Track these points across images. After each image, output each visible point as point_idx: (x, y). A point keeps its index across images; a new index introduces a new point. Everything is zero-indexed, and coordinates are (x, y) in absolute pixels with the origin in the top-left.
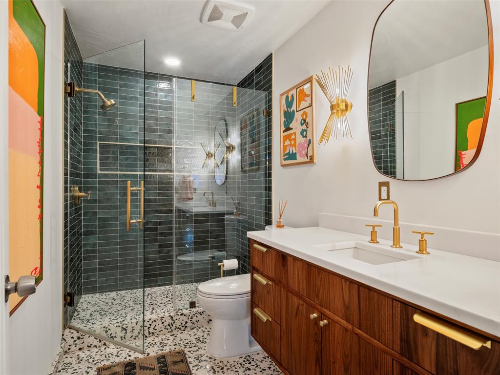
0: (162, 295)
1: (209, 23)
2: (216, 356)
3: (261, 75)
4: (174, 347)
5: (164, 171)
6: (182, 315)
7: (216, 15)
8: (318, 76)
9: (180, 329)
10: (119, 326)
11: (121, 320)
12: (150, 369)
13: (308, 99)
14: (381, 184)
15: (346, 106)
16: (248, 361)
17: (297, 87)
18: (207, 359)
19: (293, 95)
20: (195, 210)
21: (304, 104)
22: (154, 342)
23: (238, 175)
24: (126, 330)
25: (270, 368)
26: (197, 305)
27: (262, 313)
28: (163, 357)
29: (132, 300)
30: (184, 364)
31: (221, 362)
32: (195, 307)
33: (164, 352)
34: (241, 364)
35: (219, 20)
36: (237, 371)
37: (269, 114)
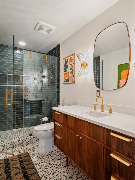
0: (18, 132)
1: (38, 31)
2: (40, 153)
3: (56, 51)
4: (24, 151)
5: (18, 85)
6: (26, 139)
7: (41, 28)
8: (77, 54)
9: (26, 144)
10: (1, 145)
11: (2, 143)
12: (15, 160)
13: (73, 61)
14: (97, 91)
15: (86, 64)
16: (52, 153)
17: (69, 56)
18: (37, 154)
19: (67, 59)
20: (30, 99)
21: (71, 63)
22: (16, 150)
23: (47, 87)
24: (4, 146)
25: (60, 155)
26: (32, 135)
27: (58, 136)
28: (20, 155)
29: (5, 135)
30: (28, 157)
31: (42, 155)
32: (31, 136)
33: (20, 153)
34: (50, 155)
35: (42, 31)
36: (49, 157)
37: (59, 65)
